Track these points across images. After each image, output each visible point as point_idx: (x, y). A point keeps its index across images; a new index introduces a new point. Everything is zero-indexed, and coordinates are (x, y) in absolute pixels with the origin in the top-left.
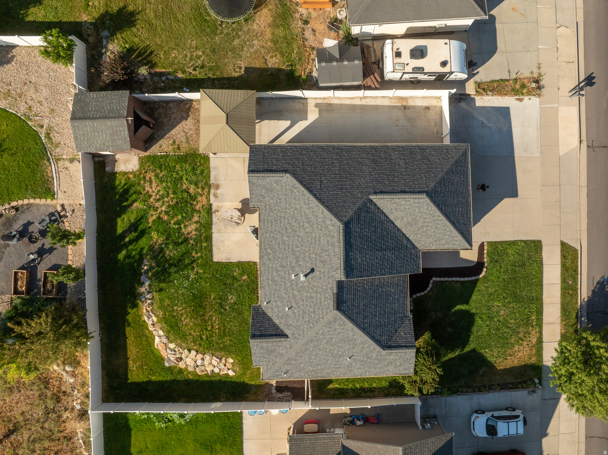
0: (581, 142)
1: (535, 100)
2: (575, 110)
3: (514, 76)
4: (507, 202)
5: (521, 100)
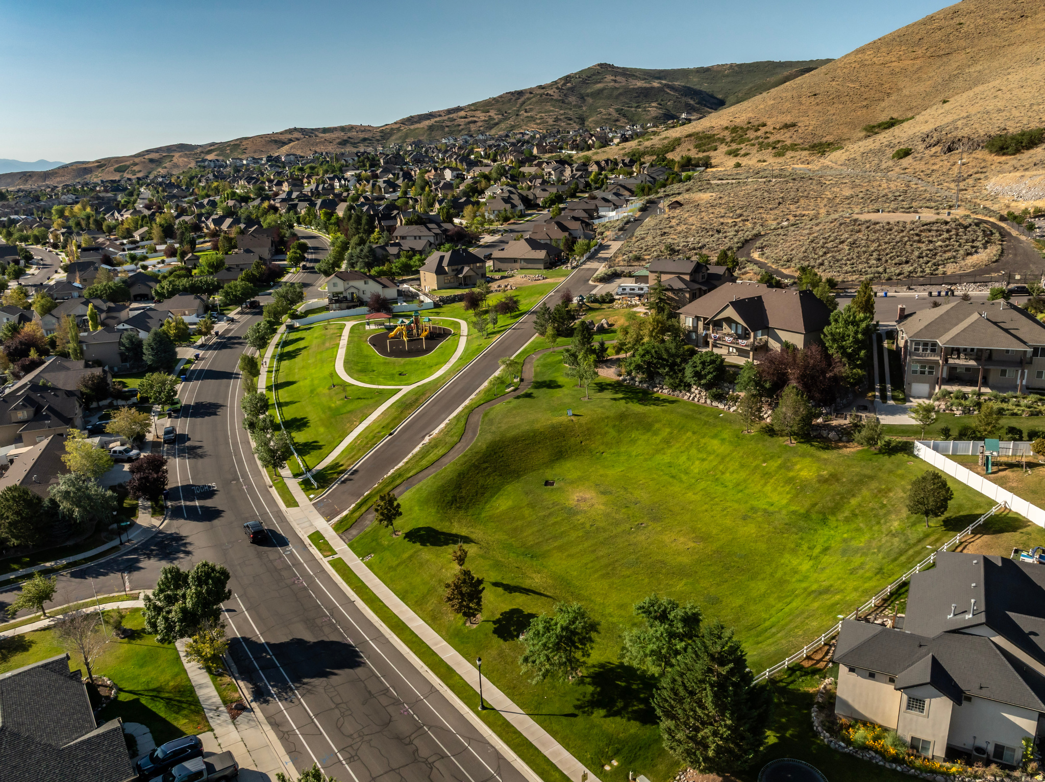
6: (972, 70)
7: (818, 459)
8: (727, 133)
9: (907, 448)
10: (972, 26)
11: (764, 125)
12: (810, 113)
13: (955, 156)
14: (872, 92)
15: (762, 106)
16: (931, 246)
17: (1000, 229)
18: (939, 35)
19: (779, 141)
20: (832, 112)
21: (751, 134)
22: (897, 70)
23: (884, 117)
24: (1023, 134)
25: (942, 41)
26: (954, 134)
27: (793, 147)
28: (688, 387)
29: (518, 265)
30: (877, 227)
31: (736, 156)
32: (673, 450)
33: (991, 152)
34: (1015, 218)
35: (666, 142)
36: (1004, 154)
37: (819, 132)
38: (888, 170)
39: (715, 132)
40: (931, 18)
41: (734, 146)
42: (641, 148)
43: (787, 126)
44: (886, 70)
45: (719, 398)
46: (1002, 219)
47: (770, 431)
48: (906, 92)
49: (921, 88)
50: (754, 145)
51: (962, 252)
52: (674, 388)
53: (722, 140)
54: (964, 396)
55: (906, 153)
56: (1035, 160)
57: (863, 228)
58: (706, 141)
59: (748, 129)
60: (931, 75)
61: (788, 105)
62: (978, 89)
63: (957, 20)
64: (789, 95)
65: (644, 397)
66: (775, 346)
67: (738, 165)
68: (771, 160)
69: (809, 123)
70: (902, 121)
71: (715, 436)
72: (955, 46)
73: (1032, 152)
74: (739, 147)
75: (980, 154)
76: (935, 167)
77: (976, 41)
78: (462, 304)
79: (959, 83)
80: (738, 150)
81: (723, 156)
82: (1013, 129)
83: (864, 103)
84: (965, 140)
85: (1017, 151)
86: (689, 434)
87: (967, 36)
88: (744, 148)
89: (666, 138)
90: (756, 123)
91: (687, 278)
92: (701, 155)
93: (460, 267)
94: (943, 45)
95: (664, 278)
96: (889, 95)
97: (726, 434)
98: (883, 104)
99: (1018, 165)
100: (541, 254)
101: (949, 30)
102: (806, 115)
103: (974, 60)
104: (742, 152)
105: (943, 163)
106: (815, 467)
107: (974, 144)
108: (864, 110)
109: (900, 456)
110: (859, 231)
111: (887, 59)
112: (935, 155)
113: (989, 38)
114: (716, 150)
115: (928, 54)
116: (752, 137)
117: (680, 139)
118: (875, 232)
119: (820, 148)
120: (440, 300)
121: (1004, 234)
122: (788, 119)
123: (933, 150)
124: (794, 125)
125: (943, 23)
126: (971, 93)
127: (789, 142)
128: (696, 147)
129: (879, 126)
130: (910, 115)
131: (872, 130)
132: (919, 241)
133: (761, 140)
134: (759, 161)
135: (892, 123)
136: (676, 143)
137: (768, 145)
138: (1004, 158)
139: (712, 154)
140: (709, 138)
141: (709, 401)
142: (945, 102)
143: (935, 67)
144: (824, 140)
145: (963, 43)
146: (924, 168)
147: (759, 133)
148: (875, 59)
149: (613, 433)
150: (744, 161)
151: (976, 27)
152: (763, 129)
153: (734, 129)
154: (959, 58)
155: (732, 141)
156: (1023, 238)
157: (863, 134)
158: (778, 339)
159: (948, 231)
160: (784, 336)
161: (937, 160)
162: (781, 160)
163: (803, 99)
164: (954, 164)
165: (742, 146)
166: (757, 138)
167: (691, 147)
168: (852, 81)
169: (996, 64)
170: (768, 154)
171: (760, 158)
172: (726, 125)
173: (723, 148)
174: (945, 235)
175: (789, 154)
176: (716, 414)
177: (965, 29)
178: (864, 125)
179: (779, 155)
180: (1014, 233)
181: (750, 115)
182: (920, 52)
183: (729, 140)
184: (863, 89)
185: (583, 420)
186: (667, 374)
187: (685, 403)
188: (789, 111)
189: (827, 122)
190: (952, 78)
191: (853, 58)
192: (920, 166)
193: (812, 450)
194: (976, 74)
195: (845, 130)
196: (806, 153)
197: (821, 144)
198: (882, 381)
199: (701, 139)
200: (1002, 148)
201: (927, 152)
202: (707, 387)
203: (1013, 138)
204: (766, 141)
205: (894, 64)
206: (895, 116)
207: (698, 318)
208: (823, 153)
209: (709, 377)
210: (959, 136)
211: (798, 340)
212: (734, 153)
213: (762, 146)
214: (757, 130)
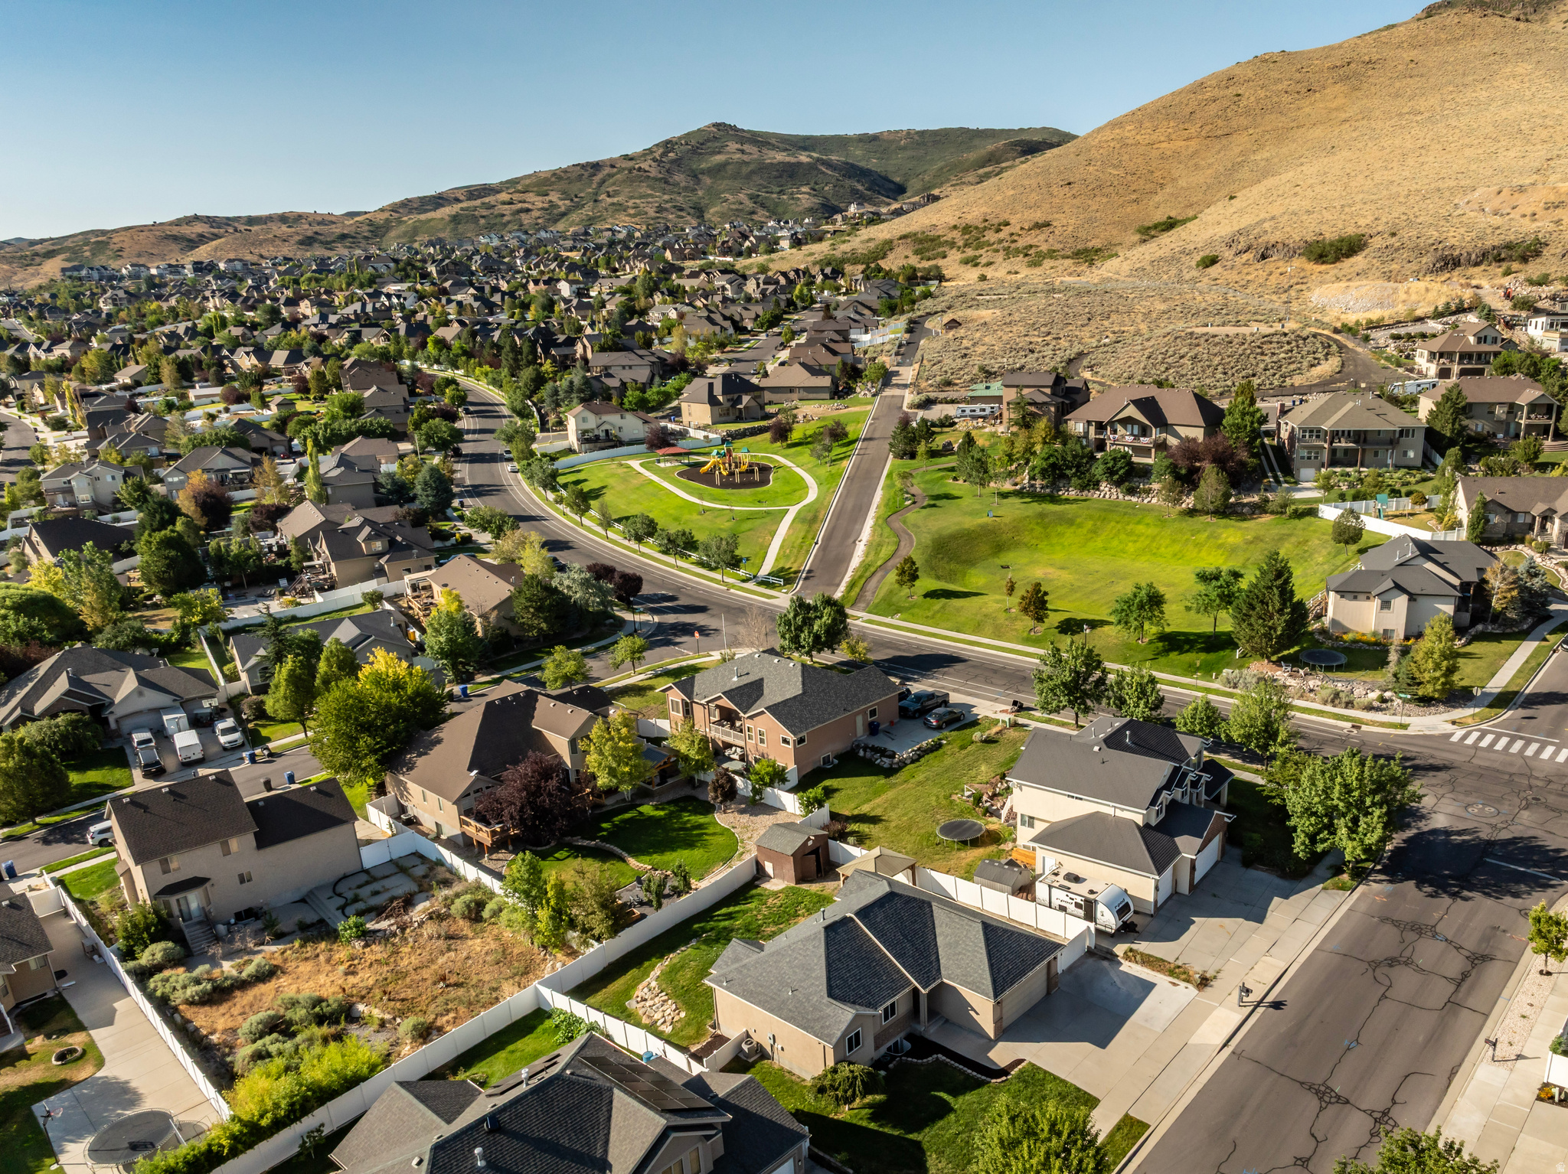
0: (1225, 1045)
1: (1192, 991)
2: (1238, 1018)
3: (1179, 963)
4: (1087, 1046)
5: (1174, 984)
6: (1258, 157)
7: (1240, 528)
8: (956, 234)
9: (1312, 512)
10: (1252, 99)
11: (1007, 224)
12: (1066, 208)
13: (1270, 264)
14: (1142, 182)
15: (998, 198)
16: (1275, 358)
17: (1336, 341)
18: (1213, 108)
19: (1031, 246)
20: (1095, 208)
21: (991, 236)
22: (1168, 153)
23: (1159, 216)
24: (1342, 240)
25: (1219, 117)
26: (1265, 238)
27: (1052, 254)
28: (1096, 485)
29: (795, 396)
30: (1217, 340)
31: (976, 265)
32: (1103, 537)
33: (1309, 260)
34: (1350, 329)
35: (872, 245)
36: (1323, 263)
37: (1082, 234)
38: (1194, 281)
39: (940, 233)
40: (1201, 85)
41: (970, 252)
42: (838, 254)
43: (1037, 226)
44: (1155, 153)
45: (1131, 491)
46: (1336, 331)
47: (1192, 512)
48: (1182, 183)
49: (1201, 178)
50: (997, 251)
51: (1305, 364)
52: (1083, 488)
53: (952, 244)
54: (1348, 475)
55: (1213, 261)
56: (1357, 269)
57: (1202, 340)
58: (927, 243)
59: (985, 229)
60: (1210, 161)
61: (1034, 197)
62: (1270, 182)
63: (1232, 90)
64: (1033, 182)
65: (1054, 499)
66: (1173, 441)
67: (983, 278)
68: (1025, 272)
69: (1066, 222)
70: (1184, 222)
71: (1139, 523)
72: (1234, 124)
73: (1353, 260)
74: (977, 253)
75: (1298, 262)
76: (1249, 278)
77: (1259, 119)
78: (768, 435)
79: (1244, 173)
80: (977, 257)
81: (956, 266)
82: (1330, 235)
83: (1134, 197)
84: (1280, 246)
85: (1337, 260)
86: (1113, 524)
87: (1248, 112)
88: (985, 255)
89: (870, 240)
90: (996, 221)
91: (1048, 391)
92: (926, 264)
93: (736, 396)
94: (1220, 123)
95: (1025, 391)
96: (1162, 186)
97: (1148, 520)
98: (1157, 198)
99: (1340, 275)
100: (825, 381)
101: (1226, 103)
102: (1060, 209)
103: (1259, 145)
104: (983, 260)
105: (1258, 272)
106: (1239, 533)
107: (1291, 252)
108: (1135, 206)
109: (1308, 519)
110: (1198, 345)
111: (1154, 137)
112: (1246, 264)
113: (1273, 117)
114: (945, 257)
115: (1203, 133)
116: (992, 240)
117: (891, 241)
118: (1216, 345)
119: (1088, 256)
120: (728, 435)
121: (1341, 347)
122: (1039, 216)
123: (1245, 257)
124: (1047, 224)
125: (1216, 93)
126: (1261, 187)
127: (1044, 248)
128: (916, 253)
129: (1156, 227)
130: (1191, 214)
131: (1149, 232)
132: (1262, 354)
133: (1006, 244)
134: (1009, 272)
135: (1170, 225)
136: (887, 247)
137: (1017, 251)
138: (1323, 267)
139: (940, 262)
140: (932, 240)
141: (1121, 496)
142: (1232, 198)
143: (1213, 151)
144: (1090, 245)
145: (1244, 121)
146: (1237, 278)
147: (1001, 235)
148: (1138, 137)
149: (1038, 529)
150: (989, 272)
151: (1258, 101)
152: (1006, 230)
153: (967, 229)
154: (1241, 141)
155: (966, 245)
156: (1359, 350)
157: (1137, 237)
158: (1176, 435)
159: (1289, 343)
160: (1183, 432)
161: (1251, 269)
162: (1037, 271)
163: (1055, 190)
164: (1271, 274)
165: (981, 252)
166: (1001, 241)
167: (909, 253)
168: (1115, 167)
169: (1285, 150)
170: (1019, 263)
171: (1009, 268)
172: (953, 223)
173: (954, 256)
174: (1287, 347)
175: (1048, 263)
176: (1133, 506)
177: (1244, 103)
178: (1136, 225)
179: (1035, 264)
180: (1350, 345)
181: (984, 209)
182: (1193, 130)
183: (961, 243)
184: (1129, 177)
185: (1007, 520)
186: (1075, 475)
187: (1098, 500)
188: (1037, 206)
189: (1090, 221)
190: (1236, 167)
191: (1108, 135)
192: (1233, 276)
193: (1232, 522)
194: (1263, 163)
195: (1115, 232)
196: (1069, 262)
197: (1086, 250)
198: (1272, 470)
199: (921, 241)
200: (1321, 256)
201: (1237, 259)
202: (1118, 484)
203: (1331, 245)
204: (1013, 246)
205: (1164, 145)
206: (1173, 214)
207: (1089, 423)
208: (1091, 263)
209: (1121, 472)
210: (1273, 241)
211: (1198, 434)
212: (972, 262)
213: (1009, 253)
214: (998, 231)
